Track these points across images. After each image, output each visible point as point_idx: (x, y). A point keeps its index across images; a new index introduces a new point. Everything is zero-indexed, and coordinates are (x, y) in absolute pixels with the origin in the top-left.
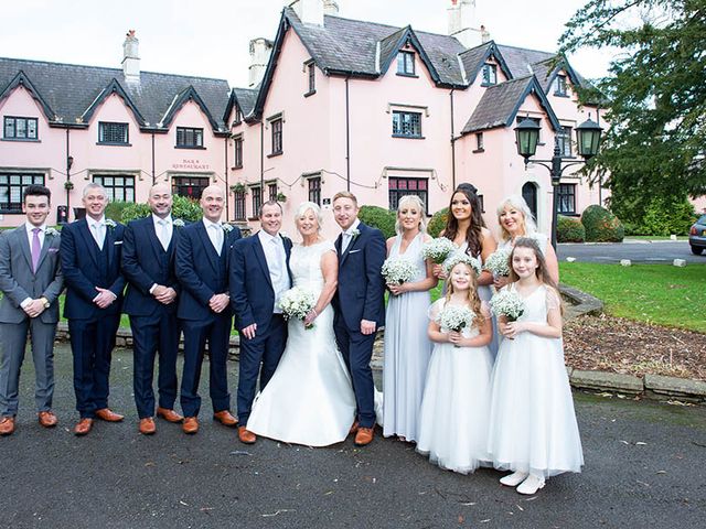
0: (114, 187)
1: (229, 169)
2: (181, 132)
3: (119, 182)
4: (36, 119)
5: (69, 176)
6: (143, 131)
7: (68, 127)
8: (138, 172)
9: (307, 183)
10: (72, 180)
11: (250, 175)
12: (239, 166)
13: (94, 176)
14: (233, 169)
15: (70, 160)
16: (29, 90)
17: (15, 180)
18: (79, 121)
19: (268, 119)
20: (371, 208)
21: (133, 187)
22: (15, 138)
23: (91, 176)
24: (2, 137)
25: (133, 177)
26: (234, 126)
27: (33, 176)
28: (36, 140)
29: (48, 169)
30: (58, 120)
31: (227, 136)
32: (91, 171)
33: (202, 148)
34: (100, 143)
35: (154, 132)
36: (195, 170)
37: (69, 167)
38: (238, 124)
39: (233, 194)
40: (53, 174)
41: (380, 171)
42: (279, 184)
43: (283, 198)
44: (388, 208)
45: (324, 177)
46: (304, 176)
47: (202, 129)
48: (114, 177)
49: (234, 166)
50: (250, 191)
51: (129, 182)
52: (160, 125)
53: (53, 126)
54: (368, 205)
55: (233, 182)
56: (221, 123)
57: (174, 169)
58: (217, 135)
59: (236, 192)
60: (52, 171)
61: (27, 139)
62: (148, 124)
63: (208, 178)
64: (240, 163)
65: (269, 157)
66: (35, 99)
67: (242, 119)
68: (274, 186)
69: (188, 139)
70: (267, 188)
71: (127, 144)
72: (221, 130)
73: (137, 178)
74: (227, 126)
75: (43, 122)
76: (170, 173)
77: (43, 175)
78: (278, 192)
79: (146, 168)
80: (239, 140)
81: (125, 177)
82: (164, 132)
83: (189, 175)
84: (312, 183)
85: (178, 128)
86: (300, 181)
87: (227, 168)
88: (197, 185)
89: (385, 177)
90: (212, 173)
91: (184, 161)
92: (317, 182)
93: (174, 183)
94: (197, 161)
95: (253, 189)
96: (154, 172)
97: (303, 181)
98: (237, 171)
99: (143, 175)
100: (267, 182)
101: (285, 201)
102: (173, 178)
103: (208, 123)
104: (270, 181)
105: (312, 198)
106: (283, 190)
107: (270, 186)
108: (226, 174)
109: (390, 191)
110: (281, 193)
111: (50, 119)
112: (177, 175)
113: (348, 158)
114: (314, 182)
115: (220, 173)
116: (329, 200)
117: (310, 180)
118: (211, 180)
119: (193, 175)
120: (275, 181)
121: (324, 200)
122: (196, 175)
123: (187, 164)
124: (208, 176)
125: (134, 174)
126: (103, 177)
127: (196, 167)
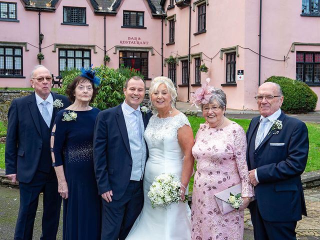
0: (75, 58)
1: (165, 46)
2: (127, 15)
3: (79, 54)
4: (16, 4)
5: (40, 49)
6: (97, 13)
7: (40, 10)
8: (93, 46)
9: (224, 56)
10: (43, 52)
11: (180, 50)
12: (172, 42)
13: (60, 50)
14: (167, 45)
15: (41, 37)
18: (48, 6)
19: (195, 3)
21: (90, 59)
23: (57, 49)
25: (90, 51)
26: (169, 9)
27: (14, 48)
28: (15, 20)
29: (25, 44)
30: (32, 4)
31: (163, 18)
32: (57, 45)
33: (143, 27)
34: (64, 24)
35: (106, 15)
36: (137, 46)
37: (41, 42)
38: (171, 8)
39: (167, 65)
40: (29, 47)
41: (288, 47)
42: (203, 57)
43: (206, 69)
45: (240, 52)
46: (223, 51)
47: (143, 12)
48: (75, 50)
49: (168, 42)
50: (180, 63)
51: (86, 55)
52: (110, 9)
53: (28, 9)
54: (276, 76)
55: (167, 56)
56: (158, 7)
57: (121, 45)
58: (155, 17)
59: (169, 63)
60: (28, 45)
61: (9, 20)
62: (101, 8)
63: (148, 52)
64: (173, 40)
65: (195, 35)
67: (175, 4)
68: (198, 59)
69: (132, 20)
70: (193, 61)
71: (85, 24)
72: (158, 13)
73: (92, 51)
74: (163, 9)
75: (21, 6)
76: (117, 47)
77: (21, 48)
78: (202, 64)
79: (100, 44)
80: (172, 21)
81: (83, 50)
82: (113, 14)
83: (133, 50)
84: (229, 57)
85: (124, 11)
86: (219, 55)
87: (162, 44)
88: (139, 57)
89: (292, 52)
90: (151, 48)
91: (129, 38)
92: (233, 56)
93: (121, 56)
94: (139, 39)
95: (182, 61)
96: (105, 47)
97: (222, 55)
98: (170, 47)
99: (97, 49)
100: (193, 56)
101: (206, 71)
102: (120, 51)
103: (148, 7)
104: (196, 55)
105: (229, 69)
106: (205, 62)
107: (196, 59)
108: (162, 48)
109: (297, 63)
110: (204, 65)
111: (26, 4)
112: (123, 49)
113: (260, 36)
114: (231, 55)
115: (157, 48)
116: (242, 71)
117: (227, 54)
118: (150, 53)
119: (135, 50)
120: (199, 54)
121: (239, 71)
122: (138, 50)
123: (131, 41)
124: (148, 50)
125: (90, 48)
126: (66, 50)
127: (138, 43)
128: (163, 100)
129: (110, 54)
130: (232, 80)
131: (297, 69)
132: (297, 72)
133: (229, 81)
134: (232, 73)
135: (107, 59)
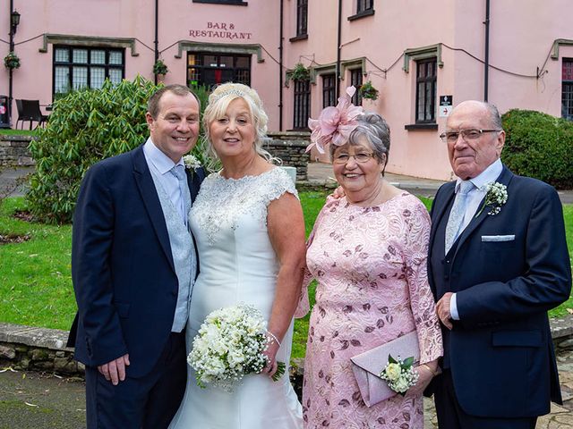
0: (89, 66)
1: (286, 43)
3: (98, 57)
5: (12, 45)
8: (131, 41)
9: (412, 67)
10: (18, 52)
11: (318, 51)
12: (302, 35)
13: (56, 47)
14: (292, 41)
15: (14, 19)
20: (527, 114)
21: (122, 67)
23: (50, 47)
25: (122, 51)
32: (50, 38)
33: (240, 3)
36: (227, 41)
37: (13, 28)
39: (291, 85)
41: (546, 47)
42: (368, 68)
43: (372, 93)
44: (559, 116)
45: (446, 56)
46: (409, 54)
48: (89, 49)
49: (294, 35)
50: (318, 80)
51: (115, 59)
54: (521, 109)
55: (290, 65)
57: (192, 39)
59: (295, 81)
63: (250, 56)
64: (305, 30)
65: (352, 19)
68: (357, 72)
70: (346, 75)
73: (128, 51)
76: (183, 44)
78: (365, 82)
79: (144, 35)
81: (107, 50)
83: (217, 50)
84: (422, 68)
86: (401, 64)
87: (282, 39)
88: (231, 66)
89: (555, 59)
90: (256, 48)
91: (210, 25)
92: (430, 66)
93: (192, 63)
94: (232, 26)
95: (324, 76)
96: (156, 42)
97: (406, 63)
98: (299, 45)
99: (139, 48)
100: (346, 64)
101: (374, 98)
102: (189, 53)
104: (352, 63)
105: (422, 95)
106: (372, 79)
107: (352, 71)
108: (281, 48)
109: (564, 84)
110: (369, 84)
112: (196, 49)
113: (487, 23)
114: (426, 64)
115: (271, 46)
116: (450, 98)
117: (418, 62)
118: (255, 58)
119: (223, 50)
120: (360, 62)
121: (442, 98)
122: (229, 50)
123: (214, 30)
124: (249, 52)
125: (124, 45)
126: (70, 49)
127: (229, 35)
128: (237, 136)
129: (167, 58)
130: (429, 117)
131: (564, 96)
132: (563, 102)
133: (421, 118)
134: (429, 103)
135: (160, 70)
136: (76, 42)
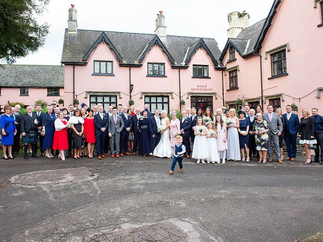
0: (157, 103)
1: (225, 91)
2: (196, 68)
3: (160, 100)
4: (112, 62)
5: (131, 96)
6: (173, 67)
7: (130, 66)
8: (171, 93)
10: (133, 99)
13: (145, 96)
14: (227, 90)
15: (131, 86)
16: (107, 44)
17: (100, 100)
18: (136, 63)
21: (168, 103)
22: (100, 74)
23: (144, 96)
24: (93, 73)
25: (168, 97)
26: (228, 63)
27: (110, 97)
28: (112, 75)
29: (119, 92)
30: (124, 62)
31: (223, 69)
32: (143, 93)
33: (208, 77)
34: (148, 76)
35: (180, 68)
36: (204, 92)
37: (131, 91)
40: (122, 95)
47: (208, 66)
48: (156, 97)
49: (228, 88)
51: (165, 100)
52: (183, 64)
53: (121, 65)
55: (227, 100)
56: (219, 62)
57: (192, 91)
58: (217, 69)
60: (121, 93)
61: (107, 74)
62: (176, 63)
63: (212, 97)
66: (111, 49)
67: (237, 57)
69: (200, 72)
71: (164, 76)
72: (219, 66)
73: (170, 97)
74: (222, 63)
75: (116, 64)
76: (189, 93)
77: (116, 96)
79: (176, 91)
81: (163, 97)
82: (186, 67)
83: (201, 95)
85: (193, 65)
87: (223, 90)
88: (206, 101)
90: (215, 94)
91: (198, 86)
94: (206, 86)
96: (180, 93)
99: (174, 95)
102: (191, 97)
103: (212, 62)
108: (223, 94)
111: (120, 62)
112: (194, 95)
115: (219, 93)
118: (214, 98)
119: (203, 95)
122: (205, 95)
123: (200, 88)
124: (212, 95)
125: (169, 95)
126: (150, 97)
127: (205, 90)
129: (184, 99)
135: (182, 103)
136: (152, 95)
